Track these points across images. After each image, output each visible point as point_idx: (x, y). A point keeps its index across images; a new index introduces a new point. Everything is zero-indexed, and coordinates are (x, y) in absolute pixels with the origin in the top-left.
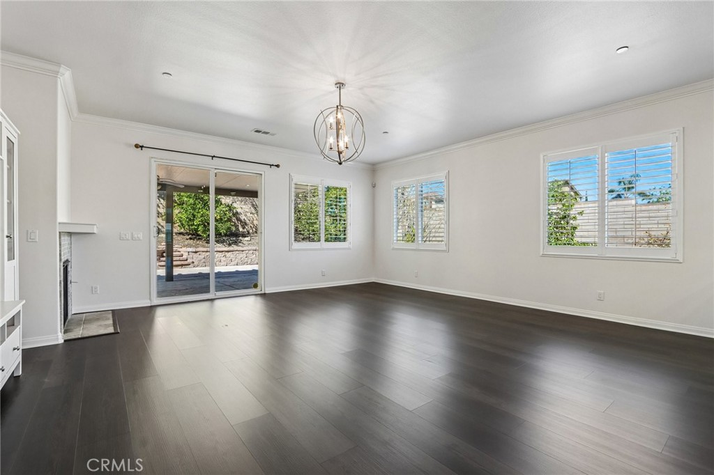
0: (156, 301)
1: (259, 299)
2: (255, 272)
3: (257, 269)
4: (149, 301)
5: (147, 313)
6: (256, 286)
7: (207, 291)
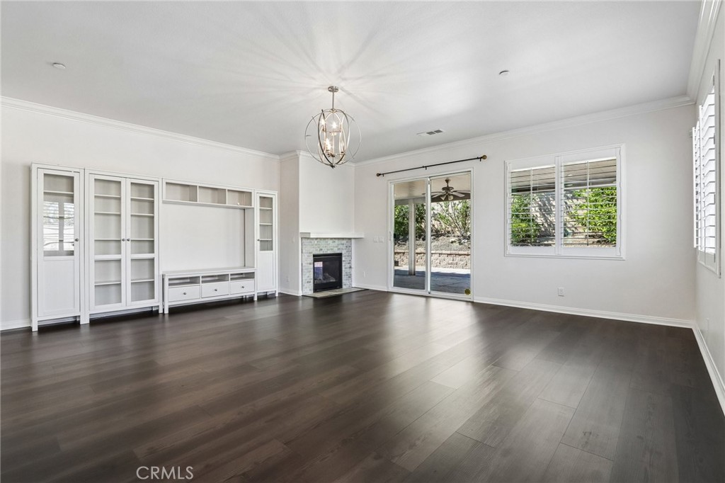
0: (391, 288)
1: (470, 307)
2: (468, 276)
3: (469, 273)
4: (386, 287)
5: (386, 295)
6: (468, 292)
7: (423, 288)
